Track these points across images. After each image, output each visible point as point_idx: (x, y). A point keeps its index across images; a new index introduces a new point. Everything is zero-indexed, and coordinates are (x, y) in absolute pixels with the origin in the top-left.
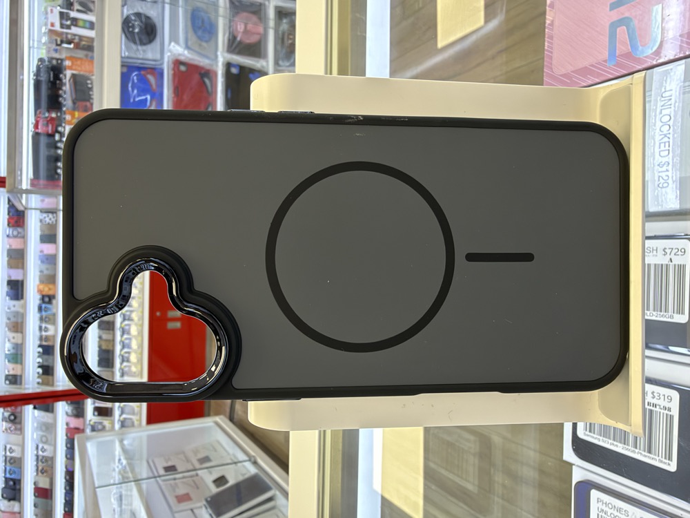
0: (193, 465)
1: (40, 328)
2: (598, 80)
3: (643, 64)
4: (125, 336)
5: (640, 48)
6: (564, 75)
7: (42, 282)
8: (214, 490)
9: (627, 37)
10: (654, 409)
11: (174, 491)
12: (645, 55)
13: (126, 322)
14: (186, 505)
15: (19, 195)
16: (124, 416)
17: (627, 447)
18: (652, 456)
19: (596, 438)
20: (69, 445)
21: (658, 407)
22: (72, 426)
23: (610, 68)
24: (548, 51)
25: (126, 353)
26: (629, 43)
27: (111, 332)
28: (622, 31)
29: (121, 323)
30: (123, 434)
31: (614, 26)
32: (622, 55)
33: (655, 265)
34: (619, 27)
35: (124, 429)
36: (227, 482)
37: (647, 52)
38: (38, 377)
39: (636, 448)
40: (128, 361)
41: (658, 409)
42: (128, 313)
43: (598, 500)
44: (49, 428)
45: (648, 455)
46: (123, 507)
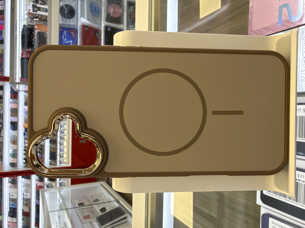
0: (91, 203)
1: (25, 143)
2: (273, 33)
3: (295, 25)
4: (62, 146)
5: (293, 17)
6: (258, 30)
7: (25, 122)
8: (100, 214)
9: (287, 12)
10: (298, 182)
11: (83, 214)
12: (295, 21)
13: (62, 140)
14: (88, 220)
15: (15, 85)
16: (61, 181)
17: (286, 199)
18: (298, 203)
19: (272, 195)
20: (37, 194)
21: (300, 181)
22: (38, 185)
23: (279, 27)
24: (250, 19)
25: (62, 153)
26: (288, 15)
27: (55, 144)
28: (285, 10)
29: (60, 141)
30: (60, 189)
31: (281, 8)
32: (284, 21)
33: (300, 116)
34: (283, 8)
35: (61, 187)
36: (106, 210)
37: (296, 19)
38: (24, 164)
39: (290, 199)
40: (63, 157)
41: (300, 182)
42: (63, 136)
43: (273, 222)
44: (29, 186)
45: (296, 202)
46: (61, 220)
